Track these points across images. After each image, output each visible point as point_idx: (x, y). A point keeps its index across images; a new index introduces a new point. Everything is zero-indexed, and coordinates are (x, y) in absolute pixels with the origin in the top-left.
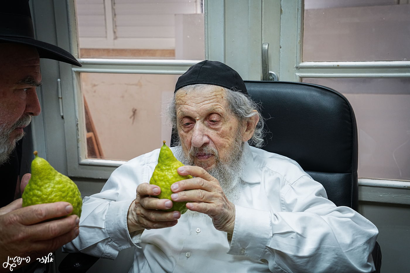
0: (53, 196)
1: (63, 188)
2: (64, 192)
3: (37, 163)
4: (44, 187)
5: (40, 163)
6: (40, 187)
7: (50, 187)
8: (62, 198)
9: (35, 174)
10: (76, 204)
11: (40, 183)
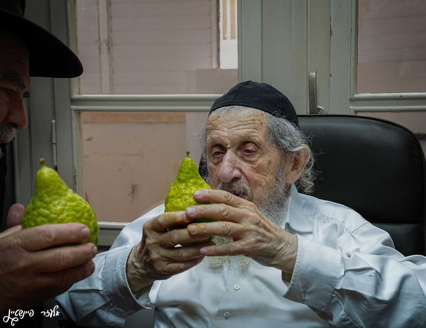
0: (64, 216)
1: (77, 206)
2: (78, 212)
3: (44, 174)
4: (53, 204)
5: (48, 173)
6: (48, 204)
7: (61, 204)
8: (75, 219)
9: (41, 188)
10: (93, 230)
11: (47, 199)
